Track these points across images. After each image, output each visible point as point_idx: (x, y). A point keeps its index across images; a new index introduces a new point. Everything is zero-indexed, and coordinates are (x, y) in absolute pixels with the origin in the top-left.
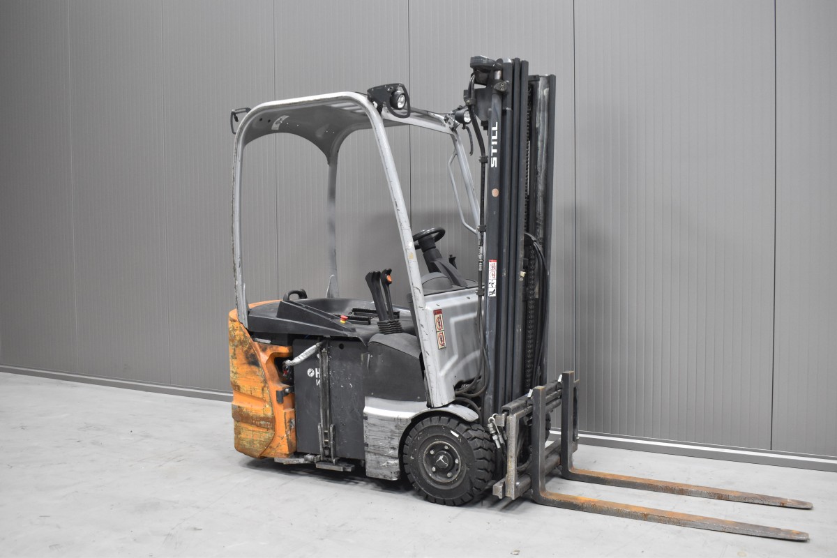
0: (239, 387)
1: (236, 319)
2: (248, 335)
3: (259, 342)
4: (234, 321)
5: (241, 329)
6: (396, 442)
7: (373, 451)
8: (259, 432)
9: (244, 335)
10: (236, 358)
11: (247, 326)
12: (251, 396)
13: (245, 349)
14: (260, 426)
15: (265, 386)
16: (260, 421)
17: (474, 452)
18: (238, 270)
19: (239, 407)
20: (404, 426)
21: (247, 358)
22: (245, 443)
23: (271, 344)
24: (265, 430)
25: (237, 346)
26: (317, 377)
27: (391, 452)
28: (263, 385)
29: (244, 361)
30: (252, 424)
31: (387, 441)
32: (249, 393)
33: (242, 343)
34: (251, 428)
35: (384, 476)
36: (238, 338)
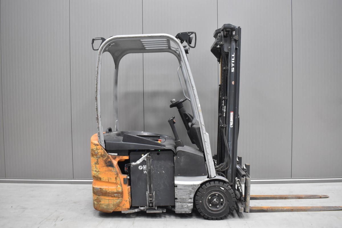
0: (100, 178)
1: (99, 144)
2: (106, 152)
3: (111, 155)
4: (98, 145)
5: (102, 149)
6: (192, 196)
7: (180, 201)
8: (113, 200)
9: (104, 152)
10: (98, 164)
11: (104, 147)
12: (108, 182)
13: (105, 159)
14: (114, 196)
15: (117, 177)
16: (114, 194)
17: (232, 195)
18: (100, 119)
19: (100, 188)
20: (197, 188)
21: (106, 163)
22: (104, 206)
23: (118, 155)
24: (117, 198)
25: (99, 158)
26: (144, 169)
27: (190, 200)
28: (116, 176)
29: (104, 165)
30: (109, 196)
31: (188, 196)
32: (107, 181)
33: (102, 156)
34: (107, 198)
35: (185, 212)
36: (100, 154)
